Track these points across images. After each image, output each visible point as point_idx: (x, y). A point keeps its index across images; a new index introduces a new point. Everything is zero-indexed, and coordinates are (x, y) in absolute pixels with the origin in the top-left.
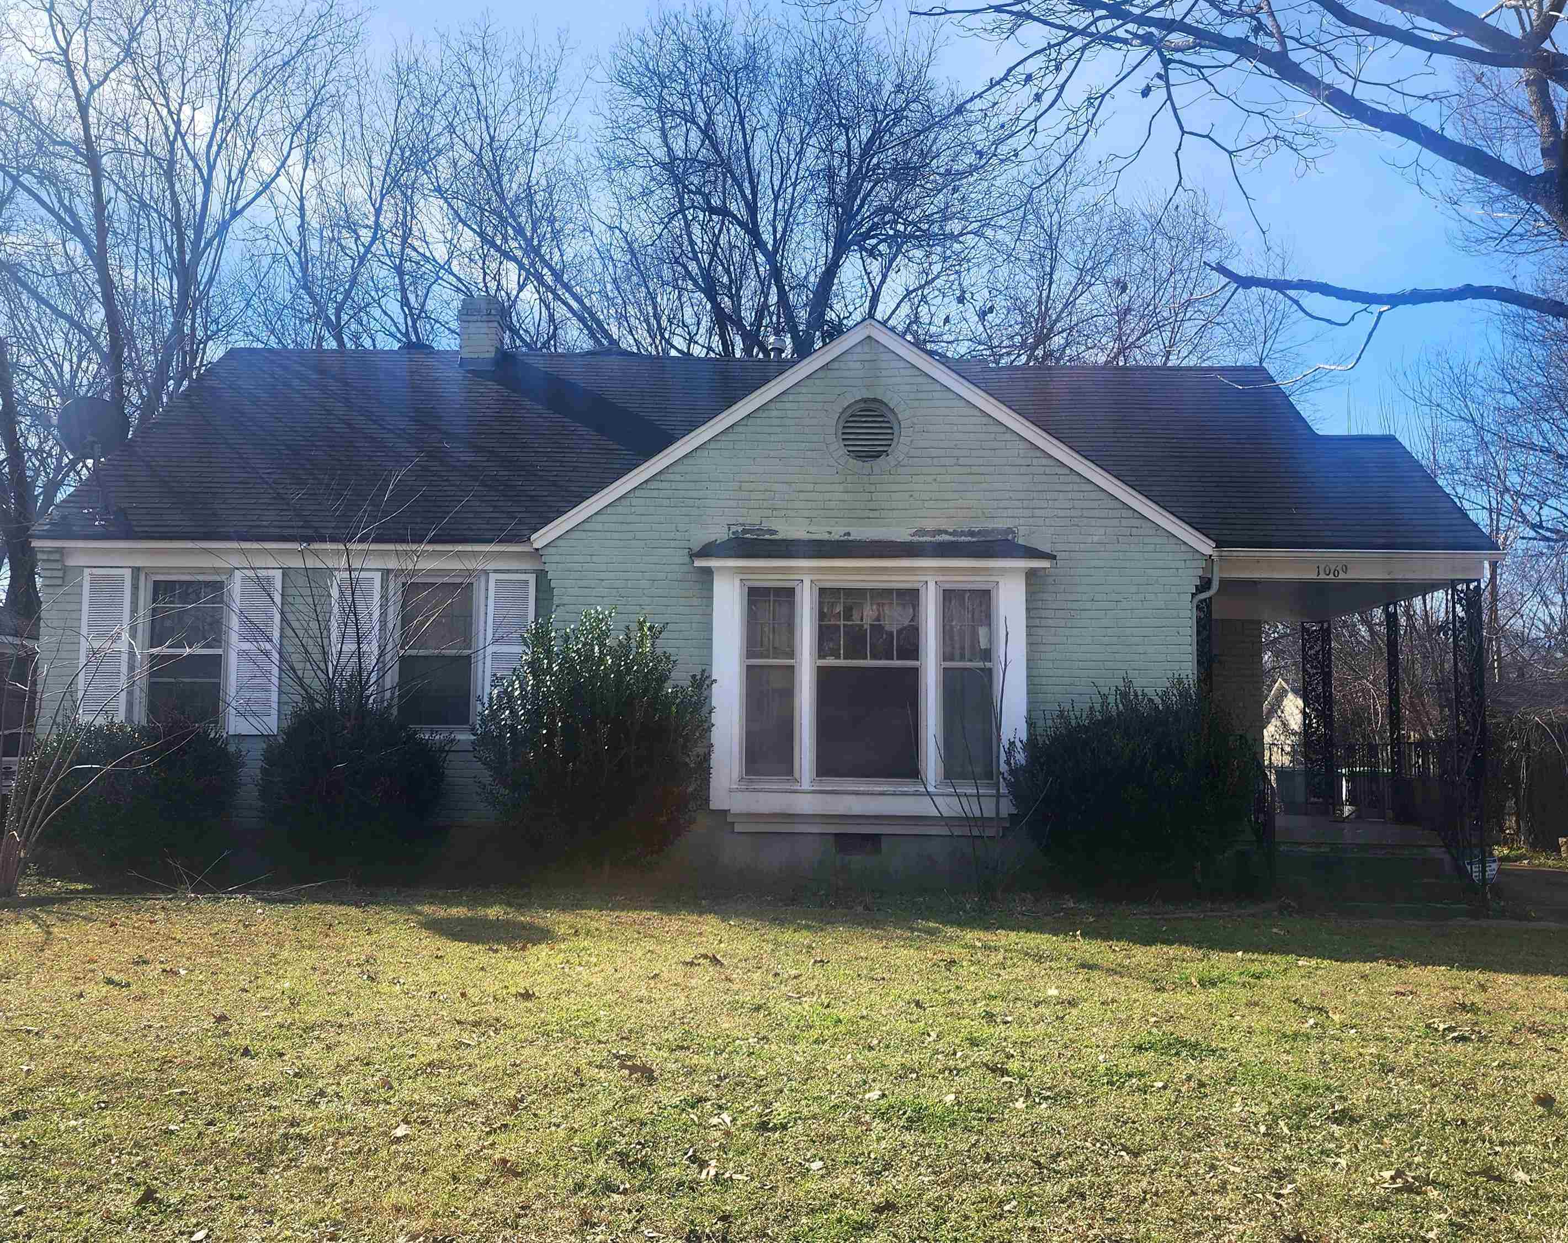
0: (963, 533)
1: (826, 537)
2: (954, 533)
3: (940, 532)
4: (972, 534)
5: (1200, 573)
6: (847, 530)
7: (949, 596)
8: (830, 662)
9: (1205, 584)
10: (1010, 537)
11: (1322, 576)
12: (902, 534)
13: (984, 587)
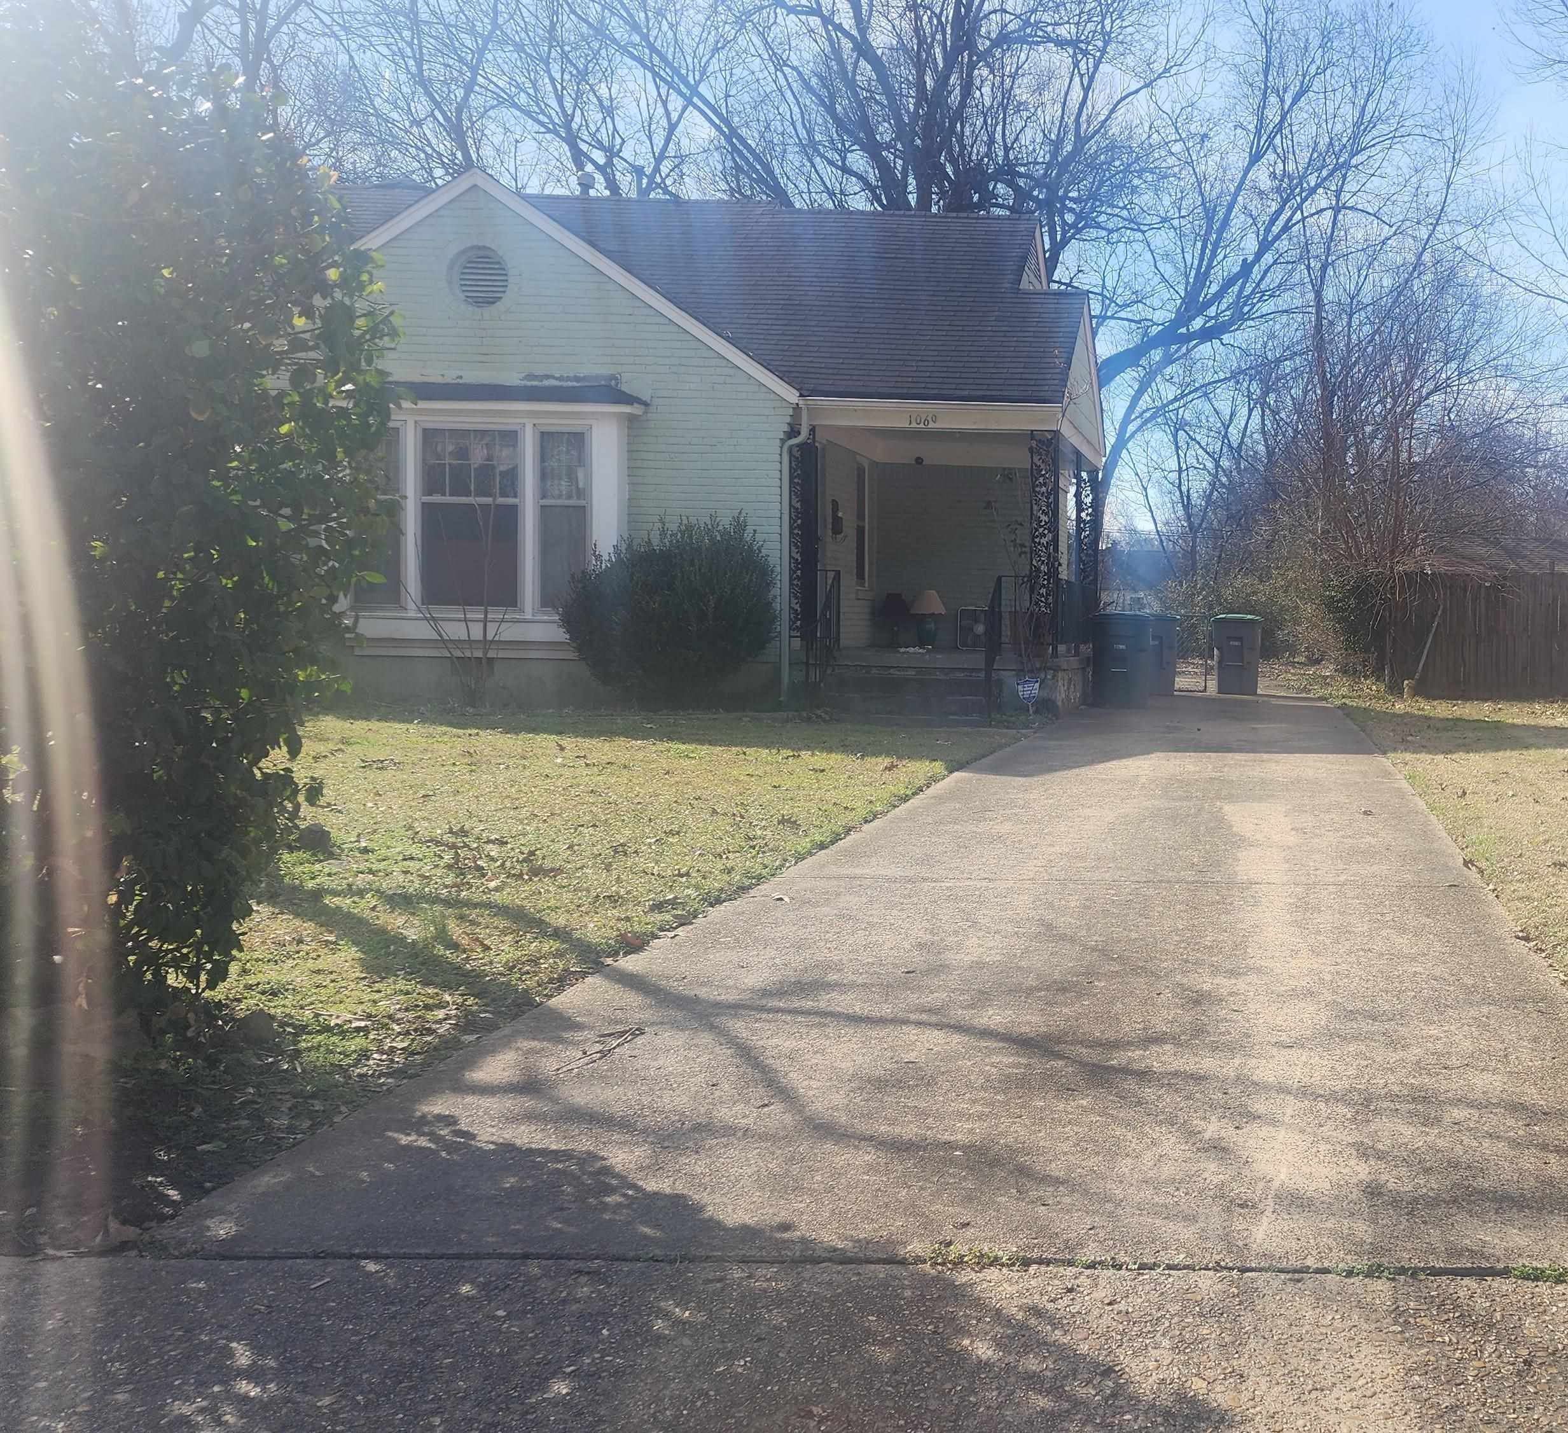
0: (568, 379)
1: (440, 380)
2: (560, 379)
3: (548, 377)
4: (577, 379)
5: (788, 420)
6: (459, 373)
7: (546, 438)
8: (437, 498)
9: (793, 432)
10: (613, 383)
11: (914, 425)
12: (513, 379)
13: (578, 430)
